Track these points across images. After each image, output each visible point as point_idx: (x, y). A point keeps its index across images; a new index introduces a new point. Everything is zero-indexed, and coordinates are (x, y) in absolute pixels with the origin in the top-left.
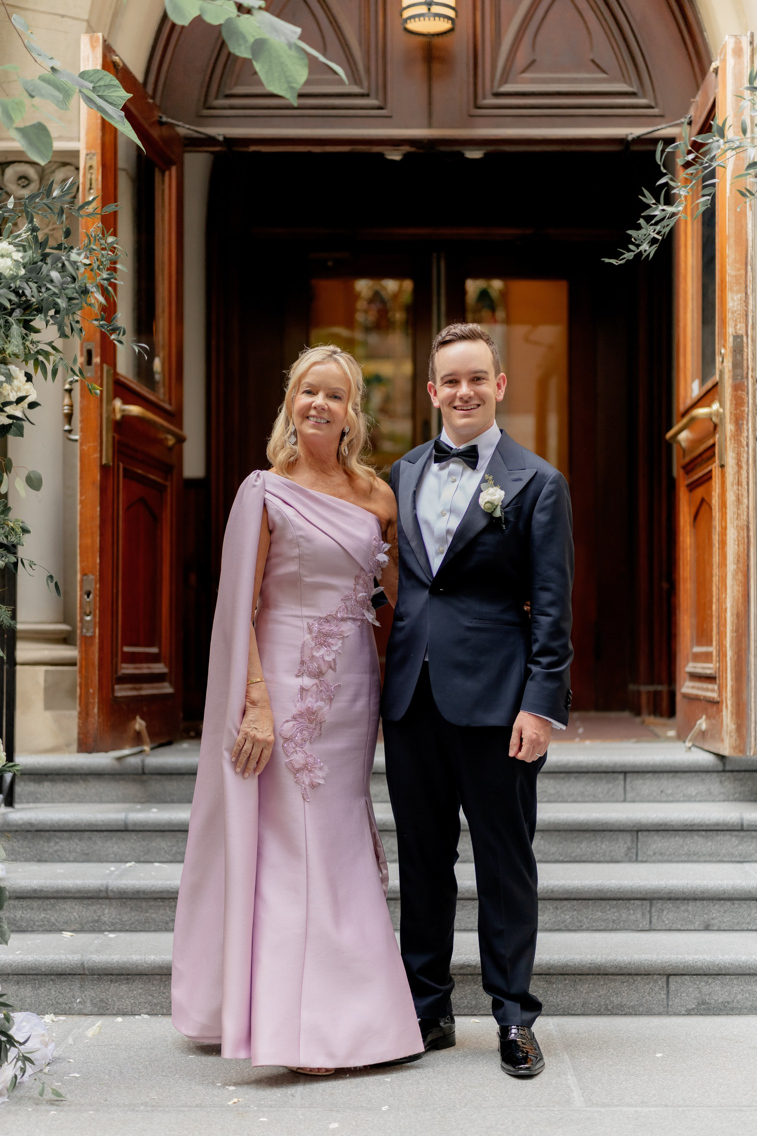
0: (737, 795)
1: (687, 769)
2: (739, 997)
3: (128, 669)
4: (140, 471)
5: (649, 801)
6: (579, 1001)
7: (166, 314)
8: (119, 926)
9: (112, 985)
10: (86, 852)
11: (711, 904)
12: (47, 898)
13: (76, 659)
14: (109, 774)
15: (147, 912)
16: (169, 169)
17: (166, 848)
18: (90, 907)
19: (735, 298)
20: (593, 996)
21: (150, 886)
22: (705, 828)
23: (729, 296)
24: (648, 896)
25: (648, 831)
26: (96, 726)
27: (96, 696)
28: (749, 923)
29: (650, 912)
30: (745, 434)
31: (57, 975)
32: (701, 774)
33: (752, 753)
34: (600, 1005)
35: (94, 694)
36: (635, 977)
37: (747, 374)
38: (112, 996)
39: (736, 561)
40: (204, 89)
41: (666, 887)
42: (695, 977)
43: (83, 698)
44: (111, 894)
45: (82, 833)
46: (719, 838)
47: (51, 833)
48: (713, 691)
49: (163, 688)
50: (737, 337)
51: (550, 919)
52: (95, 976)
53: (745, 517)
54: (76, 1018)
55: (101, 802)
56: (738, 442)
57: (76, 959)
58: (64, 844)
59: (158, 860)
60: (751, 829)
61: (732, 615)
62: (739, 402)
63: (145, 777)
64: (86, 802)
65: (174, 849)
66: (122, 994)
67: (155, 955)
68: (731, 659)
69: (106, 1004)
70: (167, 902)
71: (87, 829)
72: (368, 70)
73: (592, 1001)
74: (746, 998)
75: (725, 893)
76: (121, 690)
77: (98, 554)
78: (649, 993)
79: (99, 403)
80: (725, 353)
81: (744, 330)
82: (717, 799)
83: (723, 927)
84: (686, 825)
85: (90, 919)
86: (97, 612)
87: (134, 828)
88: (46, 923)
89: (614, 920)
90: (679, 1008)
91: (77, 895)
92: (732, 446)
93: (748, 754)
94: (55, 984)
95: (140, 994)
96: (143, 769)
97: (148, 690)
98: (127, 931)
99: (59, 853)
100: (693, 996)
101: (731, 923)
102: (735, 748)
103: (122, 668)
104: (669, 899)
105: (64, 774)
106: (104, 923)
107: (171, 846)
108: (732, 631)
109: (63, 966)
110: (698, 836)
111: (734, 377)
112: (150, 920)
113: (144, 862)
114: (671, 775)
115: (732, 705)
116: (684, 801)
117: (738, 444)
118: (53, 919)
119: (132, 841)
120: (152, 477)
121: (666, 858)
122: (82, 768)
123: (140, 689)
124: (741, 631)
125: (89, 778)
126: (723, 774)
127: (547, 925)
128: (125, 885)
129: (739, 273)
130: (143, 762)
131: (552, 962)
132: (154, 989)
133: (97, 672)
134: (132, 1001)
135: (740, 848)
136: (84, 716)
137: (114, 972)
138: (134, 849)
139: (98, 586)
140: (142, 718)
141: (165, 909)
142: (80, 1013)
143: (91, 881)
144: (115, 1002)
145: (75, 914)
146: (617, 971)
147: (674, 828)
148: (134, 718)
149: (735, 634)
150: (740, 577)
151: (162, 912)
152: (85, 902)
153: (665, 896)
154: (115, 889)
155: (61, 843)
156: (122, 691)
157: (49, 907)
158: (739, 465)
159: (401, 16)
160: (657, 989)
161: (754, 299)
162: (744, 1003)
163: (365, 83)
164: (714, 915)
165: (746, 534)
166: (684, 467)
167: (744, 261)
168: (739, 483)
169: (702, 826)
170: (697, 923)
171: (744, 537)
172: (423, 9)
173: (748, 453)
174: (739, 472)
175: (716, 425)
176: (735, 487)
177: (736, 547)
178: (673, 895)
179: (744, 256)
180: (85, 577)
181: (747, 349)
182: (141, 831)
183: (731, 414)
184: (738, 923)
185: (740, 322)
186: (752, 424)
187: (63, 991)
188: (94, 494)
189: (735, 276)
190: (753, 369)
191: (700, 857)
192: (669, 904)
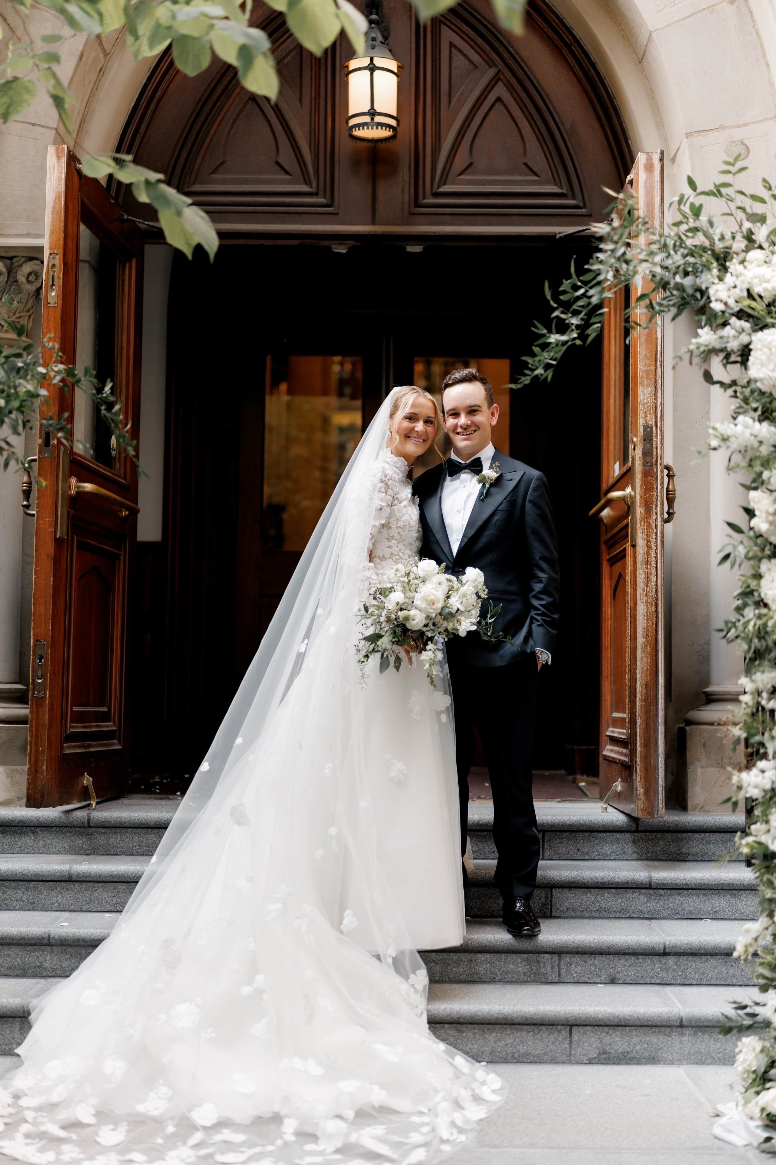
0: (649, 855)
1: (602, 829)
2: (638, 1047)
3: (77, 728)
4: (94, 543)
5: (566, 859)
6: (487, 1049)
8: (60, 972)
10: (32, 901)
11: (617, 958)
13: (27, 717)
14: (57, 827)
16: (130, 261)
17: (107, 898)
18: (32, 953)
19: (645, 391)
20: (501, 1045)
22: (615, 886)
23: (640, 388)
24: (558, 949)
25: (561, 887)
26: (44, 781)
27: (46, 753)
28: (652, 977)
29: (559, 965)
30: (654, 517)
32: (615, 834)
33: (659, 815)
34: (507, 1054)
35: (43, 751)
36: (540, 1028)
37: (657, 461)
39: (645, 635)
41: (574, 942)
42: (596, 1027)
44: (52, 941)
45: (28, 883)
46: (628, 895)
48: (626, 755)
49: (112, 745)
50: (648, 428)
51: (464, 971)
53: (654, 594)
55: (48, 853)
56: (647, 524)
57: (17, 1002)
58: (11, 893)
60: (658, 885)
61: (641, 686)
62: (648, 487)
63: (90, 831)
64: (34, 853)
65: (115, 899)
68: (640, 727)
72: (317, 171)
73: (499, 1050)
74: (645, 1049)
75: (629, 948)
76: (69, 747)
77: (50, 621)
78: (553, 1043)
79: (55, 481)
80: (636, 442)
81: (654, 421)
82: (630, 858)
83: (628, 980)
84: (597, 883)
85: (33, 965)
86: (49, 675)
87: (77, 879)
89: (525, 973)
90: (582, 1057)
91: (21, 942)
92: (641, 527)
93: (656, 816)
96: (89, 823)
97: (98, 747)
99: (7, 902)
100: (594, 1046)
101: (635, 977)
102: (643, 812)
103: (71, 727)
104: (577, 953)
105: (14, 826)
106: (46, 968)
108: (642, 700)
109: (5, 1010)
110: (609, 893)
111: (644, 464)
113: (86, 911)
114: (587, 834)
115: (642, 770)
116: (599, 860)
117: (648, 527)
119: (75, 891)
120: (106, 547)
122: (31, 822)
123: (89, 746)
124: (649, 700)
125: (38, 830)
126: (635, 834)
127: (462, 977)
128: (66, 933)
129: (649, 368)
130: (89, 815)
131: (462, 1012)
133: (46, 731)
135: (649, 905)
136: (34, 772)
138: (77, 899)
139: (50, 651)
140: (90, 774)
143: (35, 929)
145: (18, 960)
146: (523, 1021)
147: (586, 885)
148: (82, 774)
149: (644, 703)
150: (649, 649)
152: (28, 949)
153: (573, 950)
154: (56, 937)
156: (71, 749)
158: (648, 546)
159: (347, 124)
160: (561, 1038)
161: (663, 392)
162: (643, 1053)
163: (314, 184)
164: (619, 969)
165: (654, 610)
166: (606, 543)
167: (654, 357)
168: (648, 563)
169: (612, 884)
170: (604, 976)
171: (652, 613)
172: (367, 119)
173: (656, 534)
174: (648, 553)
175: (629, 507)
176: (645, 566)
177: (645, 621)
178: (580, 950)
179: (654, 353)
180: (38, 643)
181: (657, 438)
182: (84, 882)
183: (641, 497)
184: (642, 977)
185: (650, 414)
186: (661, 507)
187: (4, 1033)
188: (48, 566)
189: (646, 371)
190: (662, 458)
191: (610, 913)
192: (577, 959)
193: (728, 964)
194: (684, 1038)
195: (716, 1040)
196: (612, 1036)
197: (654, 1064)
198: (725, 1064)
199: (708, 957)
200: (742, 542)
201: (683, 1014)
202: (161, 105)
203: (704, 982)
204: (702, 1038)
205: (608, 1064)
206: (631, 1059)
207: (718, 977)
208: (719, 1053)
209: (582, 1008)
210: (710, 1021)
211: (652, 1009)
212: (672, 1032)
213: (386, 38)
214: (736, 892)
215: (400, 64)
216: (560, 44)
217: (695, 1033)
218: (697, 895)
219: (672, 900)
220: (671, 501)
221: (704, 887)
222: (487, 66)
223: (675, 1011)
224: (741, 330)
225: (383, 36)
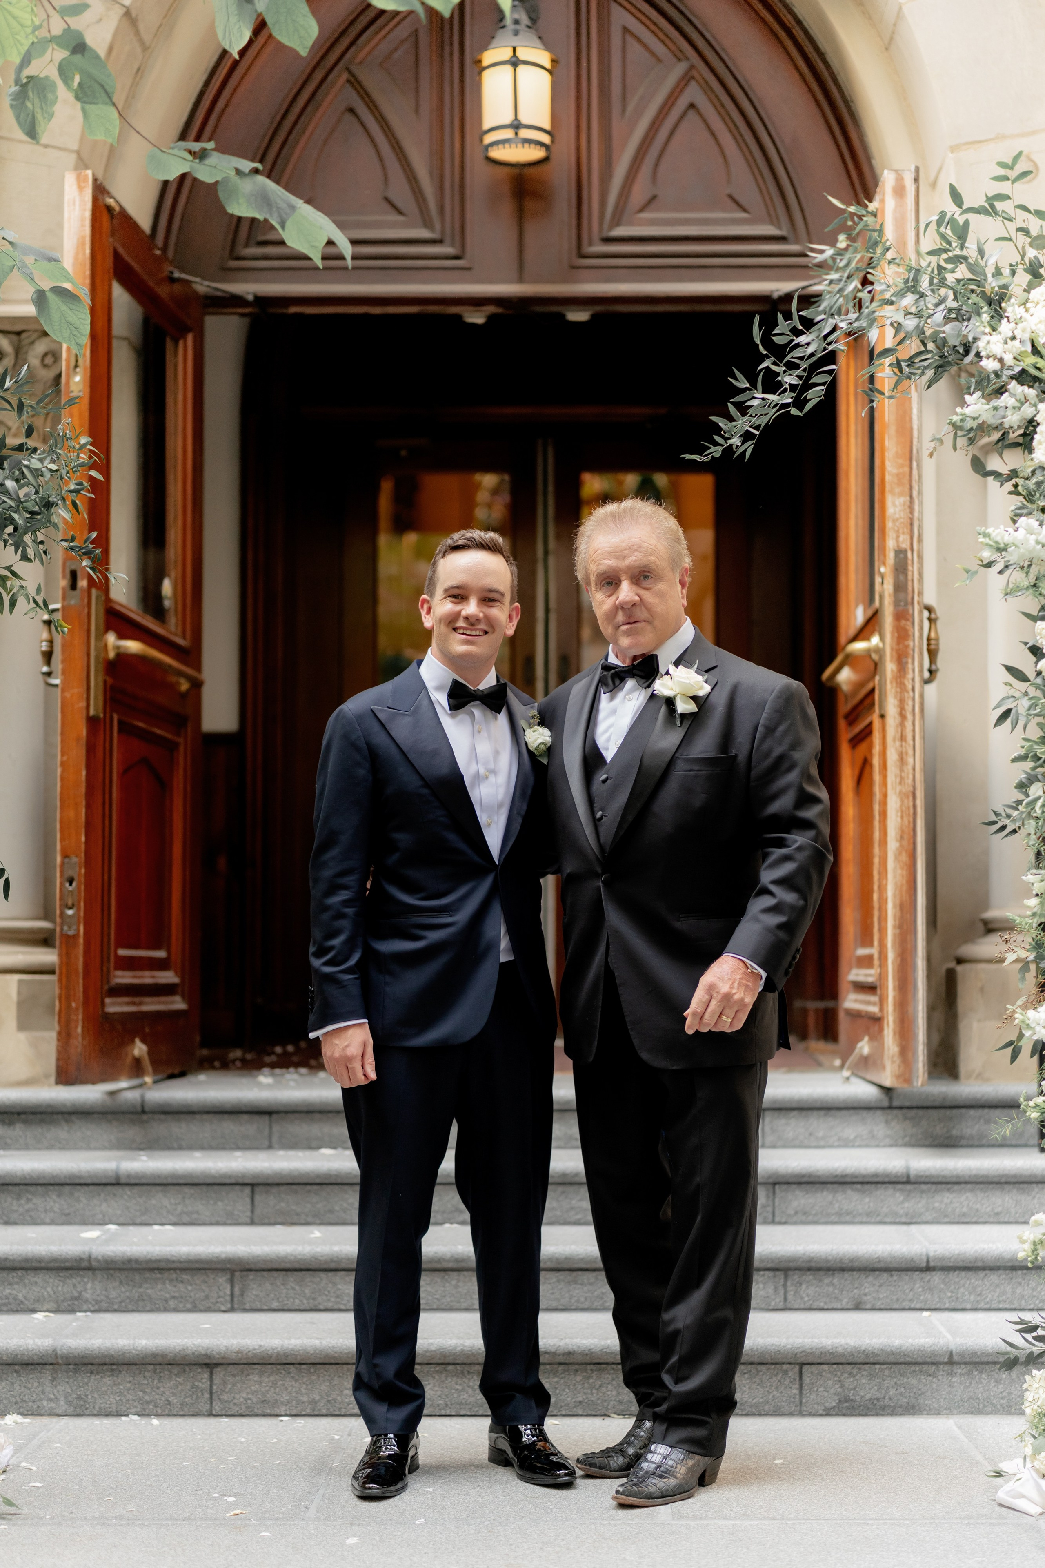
0: (907, 1139)
1: (842, 1105)
3: (123, 978)
4: (141, 725)
5: (794, 1147)
7: (180, 522)
8: (104, 1305)
9: (93, 1377)
10: (67, 1211)
11: (863, 1276)
12: (14, 1269)
13: (53, 965)
14: (99, 1113)
15: (140, 1287)
16: (184, 337)
17: (169, 1207)
18: (68, 1281)
19: (897, 503)
21: (145, 1253)
22: (860, 1180)
23: (889, 499)
24: (782, 1265)
25: (788, 1183)
26: (79, 1050)
27: (80, 1011)
28: (911, 1300)
29: (785, 1286)
30: (910, 676)
31: (22, 1364)
32: (861, 1112)
33: (920, 1083)
35: (77, 1009)
36: (760, 1367)
37: (913, 598)
38: (92, 1392)
39: (899, 837)
40: (231, 236)
41: (804, 1254)
42: (835, 1366)
43: (63, 1015)
44: (94, 1264)
45: (61, 1187)
46: (879, 1192)
47: (21, 1187)
48: (874, 1004)
49: (172, 1003)
50: (900, 553)
52: (71, 1367)
53: (910, 781)
54: (45, 1420)
55: (89, 1148)
56: (901, 686)
57: (47, 1344)
58: (38, 1201)
59: (158, 1221)
60: (919, 1180)
61: (894, 906)
62: (902, 635)
63: (145, 1117)
64: (69, 1149)
65: (180, 1208)
66: (104, 1389)
67: (147, 1339)
68: (893, 963)
69: (85, 1401)
70: (166, 1274)
71: (68, 1181)
72: (441, 210)
74: (901, 1394)
75: (880, 1261)
76: (114, 1004)
77: (83, 830)
78: (777, 1388)
79: (86, 638)
80: (885, 573)
81: (908, 543)
82: (882, 1144)
83: (878, 1305)
84: (836, 1176)
85: (68, 1296)
86: (82, 904)
87: (128, 1181)
88: (11, 1300)
90: (816, 1406)
91: (52, 1265)
92: (893, 691)
93: (915, 1084)
94: (20, 1376)
95: (129, 1389)
96: (143, 1106)
97: (151, 1005)
98: (115, 1311)
99: (32, 1214)
100: (832, 1391)
101: (888, 1301)
102: (898, 1077)
103: (115, 976)
104: (809, 1269)
105: (41, 1113)
106: (86, 1301)
107: (176, 1204)
108: (894, 927)
109: (30, 1354)
110: (853, 1190)
111: (896, 603)
112: (145, 1297)
113: (139, 1225)
114: (822, 1113)
115: (894, 1021)
116: (839, 1146)
117: (901, 688)
118: (20, 1296)
119: (125, 1197)
120: (158, 731)
121: (810, 1218)
122: (65, 1105)
123: (140, 1004)
124: (905, 927)
125: (74, 1117)
126: (889, 1111)
128: (113, 1252)
129: (901, 470)
130: (142, 1097)
132: (146, 1382)
133: (81, 981)
134: (118, 1398)
135: (906, 1205)
136: (65, 1036)
137: (94, 1361)
138: (128, 1208)
139: (83, 871)
140: (143, 1041)
141: (164, 1283)
142: (52, 1414)
143: (70, 1247)
144: (95, 1399)
145: (49, 1289)
147: (821, 1180)
148: (133, 1041)
149: (898, 931)
150: (904, 857)
151: (160, 1286)
152: (61, 1274)
153: (804, 1265)
154: (100, 1258)
155: (35, 1201)
156: (115, 1006)
157: (16, 1280)
158: (903, 716)
159: (481, 140)
160: (787, 1382)
161: (921, 503)
162: (898, 1400)
163: (438, 226)
164: (867, 1290)
165: (911, 804)
166: (847, 716)
167: (908, 455)
168: (903, 738)
169: (856, 1177)
170: (845, 1300)
171: (909, 808)
172: (509, 134)
173: (914, 699)
174: (902, 725)
175: (876, 664)
176: (898, 743)
177: (899, 819)
178: (813, 1265)
179: (908, 449)
180: (66, 860)
181: (913, 567)
182: (136, 1184)
183: (892, 649)
184: (898, 1300)
185: (903, 533)
186: (919, 663)
187: (30, 1386)
188: (79, 754)
189: (897, 475)
190: (920, 593)
191: (854, 1217)
192: (809, 1277)
193: (1014, 1281)
194: (954, 1379)
195: (998, 1382)
196: (857, 1377)
197: (913, 1414)
198: (1010, 1414)
199: (987, 1272)
200: (1026, 694)
201: (952, 1347)
202: (223, 120)
203: (982, 1305)
204: (979, 1379)
205: (851, 1415)
206: (883, 1408)
207: (1001, 1299)
208: (1002, 1398)
209: (816, 1340)
210: (989, 1355)
211: (910, 1340)
212: (938, 1370)
213: (534, 20)
214: (1026, 1186)
215: (554, 57)
216: (776, 27)
217: (970, 1373)
218: (972, 1190)
219: (938, 1198)
220: (933, 654)
221: (981, 1180)
222: (675, 60)
223: (942, 1342)
224: (1023, 399)
225: (531, 19)
